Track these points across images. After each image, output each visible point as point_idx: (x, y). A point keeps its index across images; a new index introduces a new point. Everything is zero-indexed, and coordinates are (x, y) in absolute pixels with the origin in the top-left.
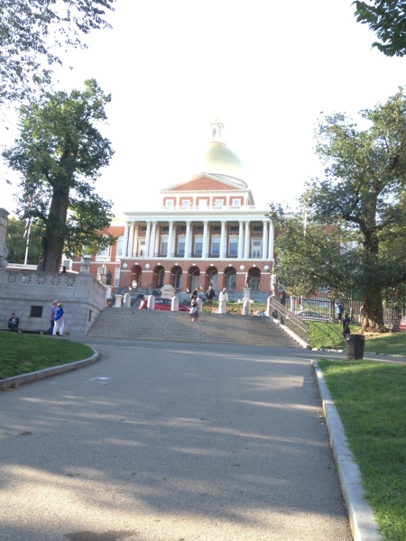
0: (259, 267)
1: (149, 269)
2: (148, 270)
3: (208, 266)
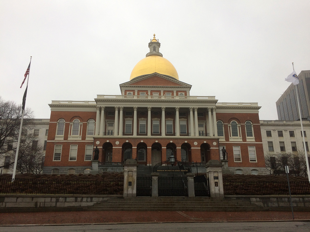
0: (209, 143)
1: (119, 145)
2: (117, 146)
3: (167, 143)
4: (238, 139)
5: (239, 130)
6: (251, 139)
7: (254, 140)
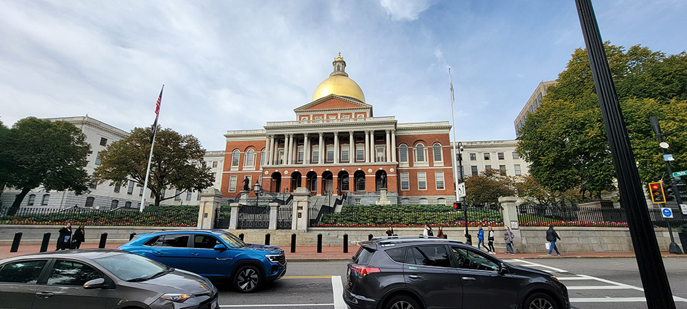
0: (386, 170)
1: (288, 175)
3: (339, 171)
4: (424, 164)
5: (426, 154)
6: (439, 164)
7: (443, 165)
